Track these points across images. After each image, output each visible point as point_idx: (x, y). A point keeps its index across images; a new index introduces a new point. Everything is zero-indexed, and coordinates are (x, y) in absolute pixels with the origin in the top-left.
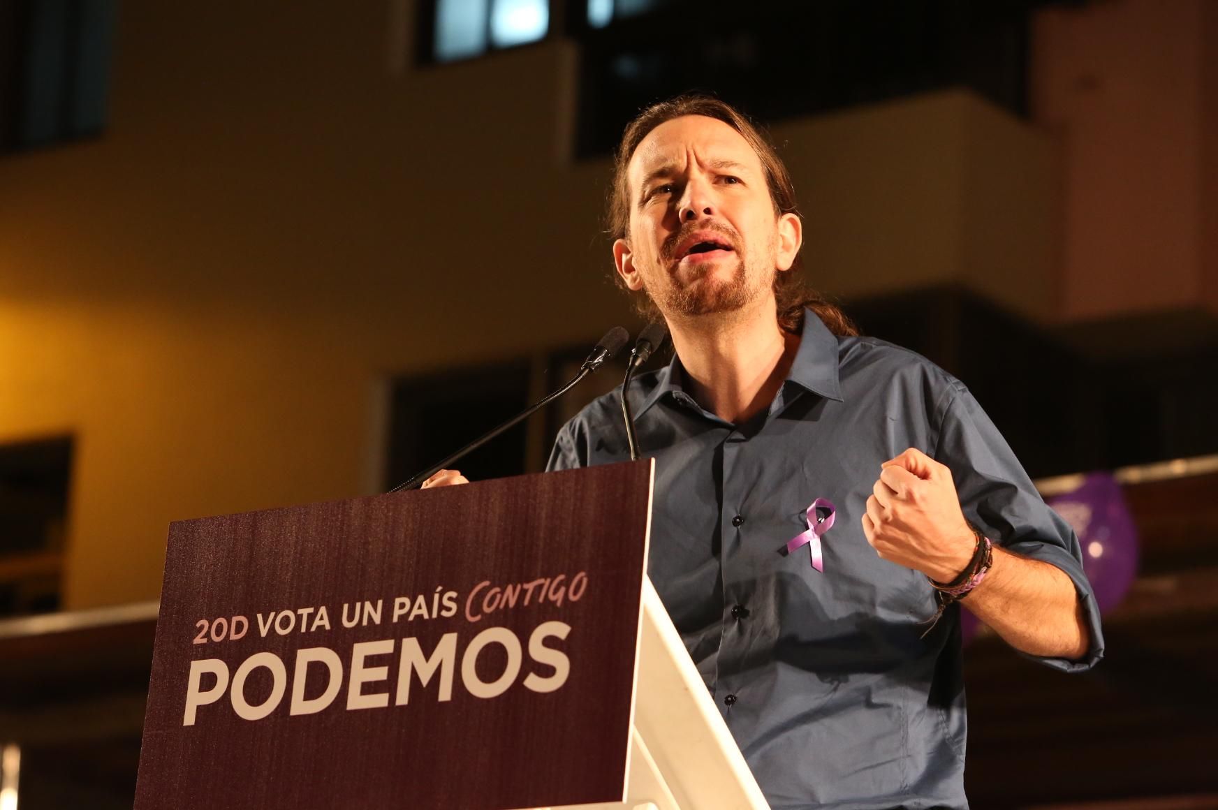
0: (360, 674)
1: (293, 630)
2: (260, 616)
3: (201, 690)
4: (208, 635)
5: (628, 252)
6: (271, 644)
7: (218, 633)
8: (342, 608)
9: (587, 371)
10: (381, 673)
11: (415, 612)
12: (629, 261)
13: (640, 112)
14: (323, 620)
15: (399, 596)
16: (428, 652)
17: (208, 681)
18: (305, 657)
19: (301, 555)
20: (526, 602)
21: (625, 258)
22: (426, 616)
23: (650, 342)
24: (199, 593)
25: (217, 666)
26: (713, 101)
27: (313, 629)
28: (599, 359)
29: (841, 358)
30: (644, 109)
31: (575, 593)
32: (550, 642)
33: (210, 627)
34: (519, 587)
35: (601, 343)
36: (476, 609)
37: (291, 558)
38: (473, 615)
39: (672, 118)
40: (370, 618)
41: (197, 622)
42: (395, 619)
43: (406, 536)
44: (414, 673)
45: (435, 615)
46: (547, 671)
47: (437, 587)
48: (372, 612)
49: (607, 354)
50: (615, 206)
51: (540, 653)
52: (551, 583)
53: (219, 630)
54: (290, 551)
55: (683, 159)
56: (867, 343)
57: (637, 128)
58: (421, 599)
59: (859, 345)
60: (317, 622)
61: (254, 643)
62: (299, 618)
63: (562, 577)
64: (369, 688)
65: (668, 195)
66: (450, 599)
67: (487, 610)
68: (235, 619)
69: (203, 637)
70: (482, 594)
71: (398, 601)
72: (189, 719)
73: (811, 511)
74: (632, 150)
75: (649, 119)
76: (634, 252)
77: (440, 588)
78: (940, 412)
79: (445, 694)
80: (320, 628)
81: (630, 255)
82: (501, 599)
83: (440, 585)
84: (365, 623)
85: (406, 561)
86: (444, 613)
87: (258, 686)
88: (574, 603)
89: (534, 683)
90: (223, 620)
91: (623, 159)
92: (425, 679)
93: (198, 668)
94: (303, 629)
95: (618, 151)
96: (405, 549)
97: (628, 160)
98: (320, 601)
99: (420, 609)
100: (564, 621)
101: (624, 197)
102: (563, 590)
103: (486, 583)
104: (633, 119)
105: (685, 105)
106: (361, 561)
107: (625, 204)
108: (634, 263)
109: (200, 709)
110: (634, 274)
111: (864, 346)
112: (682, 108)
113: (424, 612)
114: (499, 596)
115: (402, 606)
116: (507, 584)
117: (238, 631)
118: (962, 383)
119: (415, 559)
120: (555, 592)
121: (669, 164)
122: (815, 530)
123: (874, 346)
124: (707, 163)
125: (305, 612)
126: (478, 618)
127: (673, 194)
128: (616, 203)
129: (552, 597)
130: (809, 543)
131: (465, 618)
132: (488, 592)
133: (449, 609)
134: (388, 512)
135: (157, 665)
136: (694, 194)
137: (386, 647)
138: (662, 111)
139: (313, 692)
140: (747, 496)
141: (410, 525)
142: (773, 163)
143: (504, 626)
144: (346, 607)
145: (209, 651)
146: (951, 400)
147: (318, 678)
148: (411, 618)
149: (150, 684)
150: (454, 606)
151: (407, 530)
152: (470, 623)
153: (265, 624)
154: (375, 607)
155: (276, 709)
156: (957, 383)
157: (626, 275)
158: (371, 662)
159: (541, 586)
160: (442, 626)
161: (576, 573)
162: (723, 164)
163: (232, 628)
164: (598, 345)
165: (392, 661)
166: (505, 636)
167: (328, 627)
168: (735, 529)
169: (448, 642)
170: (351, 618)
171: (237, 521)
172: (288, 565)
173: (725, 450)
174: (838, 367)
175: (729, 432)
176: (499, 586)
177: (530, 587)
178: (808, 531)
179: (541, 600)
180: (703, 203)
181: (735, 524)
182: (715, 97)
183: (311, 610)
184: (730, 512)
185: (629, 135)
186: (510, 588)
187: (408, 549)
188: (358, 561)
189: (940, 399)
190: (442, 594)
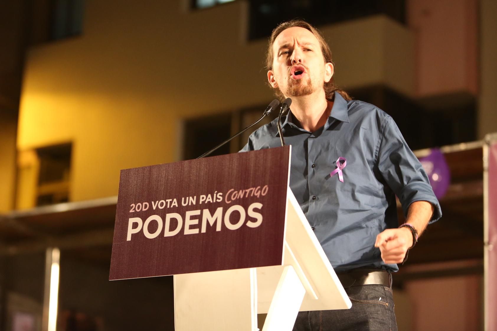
0: (189, 222)
1: (165, 207)
2: (153, 202)
3: (133, 228)
4: (135, 209)
5: (273, 75)
6: (157, 212)
7: (138, 208)
8: (182, 199)
9: (265, 115)
10: (196, 222)
11: (208, 200)
12: (273, 78)
13: (278, 25)
14: (175, 203)
15: (202, 195)
16: (212, 214)
17: (135, 225)
18: (169, 216)
19: (167, 181)
20: (247, 196)
21: (271, 77)
22: (211, 202)
23: (287, 105)
24: (131, 195)
25: (139, 220)
26: (303, 22)
27: (172, 207)
28: (269, 111)
29: (348, 108)
30: (279, 24)
31: (264, 192)
32: (255, 210)
33: (135, 206)
34: (244, 191)
35: (270, 105)
36: (229, 199)
37: (164, 182)
38: (228, 201)
39: (289, 27)
40: (192, 203)
41: (131, 205)
42: (201, 203)
43: (204, 174)
44: (208, 222)
45: (214, 201)
46: (254, 220)
47: (215, 191)
48: (192, 200)
49: (272, 109)
50: (268, 58)
51: (252, 214)
52: (255, 190)
53: (139, 208)
54: (163, 180)
55: (292, 42)
56: (357, 102)
57: (277, 31)
58: (209, 196)
59: (354, 103)
60: (173, 204)
61: (151, 212)
62: (167, 203)
63: (259, 187)
64: (192, 227)
65: (287, 55)
66: (220, 195)
67: (233, 199)
68: (144, 204)
69: (133, 210)
70: (231, 194)
71: (201, 196)
72: (129, 238)
73: (338, 162)
74: (275, 39)
75: (281, 28)
76: (275, 75)
77: (216, 192)
78: (383, 127)
79: (219, 228)
80: (174, 206)
81: (273, 76)
82: (238, 195)
83: (216, 191)
84: (190, 204)
85: (204, 182)
86: (218, 201)
87: (153, 227)
88: (264, 196)
89: (250, 224)
90: (140, 204)
91: (271, 42)
92: (211, 224)
93: (131, 221)
94: (168, 207)
95: (270, 39)
96: (203, 178)
97: (273, 42)
98: (174, 197)
99: (209, 199)
100: (260, 202)
101: (271, 55)
102: (259, 191)
103: (233, 190)
104: (275, 28)
105: (293, 23)
106: (188, 182)
107: (272, 57)
108: (274, 79)
109: (132, 235)
110: (274, 82)
111: (356, 103)
112: (293, 24)
113: (211, 200)
114: (237, 194)
115: (203, 198)
116: (240, 190)
117: (145, 207)
118: (390, 116)
119: (207, 181)
120: (257, 192)
121: (287, 43)
122: (340, 168)
123: (360, 103)
124: (301, 43)
125: (169, 201)
126: (230, 202)
127: (289, 54)
128: (269, 57)
129: (256, 194)
130: (338, 172)
131: (225, 202)
132: (233, 193)
133: (219, 199)
134: (197, 165)
135: (117, 220)
136: (296, 54)
137: (197, 212)
138: (286, 25)
139: (172, 229)
140: (317, 158)
141: (205, 170)
142: (324, 44)
143: (239, 204)
144: (183, 199)
145: (135, 215)
146: (386, 122)
147: (174, 224)
148: (206, 202)
149: (115, 227)
150: (221, 198)
151: (204, 172)
152: (227, 204)
153: (155, 205)
154: (193, 198)
155: (159, 235)
156: (388, 116)
157: (272, 83)
158: (192, 218)
159: (251, 191)
160: (218, 205)
161: (264, 186)
162: (306, 44)
163: (143, 207)
164: (269, 106)
165: (200, 217)
166: (239, 208)
167: (177, 206)
168: (313, 169)
169: (220, 210)
170: (185, 203)
171: (144, 169)
172: (162, 184)
173: (309, 141)
174: (347, 111)
175: (310, 135)
176: (237, 191)
177: (248, 191)
178: (337, 169)
179: (252, 195)
180: (299, 58)
181: (313, 167)
182: (304, 21)
183: (171, 200)
184: (311, 163)
185: (274, 33)
186: (241, 191)
187: (205, 178)
188: (187, 183)
189: (382, 123)
190: (217, 194)
